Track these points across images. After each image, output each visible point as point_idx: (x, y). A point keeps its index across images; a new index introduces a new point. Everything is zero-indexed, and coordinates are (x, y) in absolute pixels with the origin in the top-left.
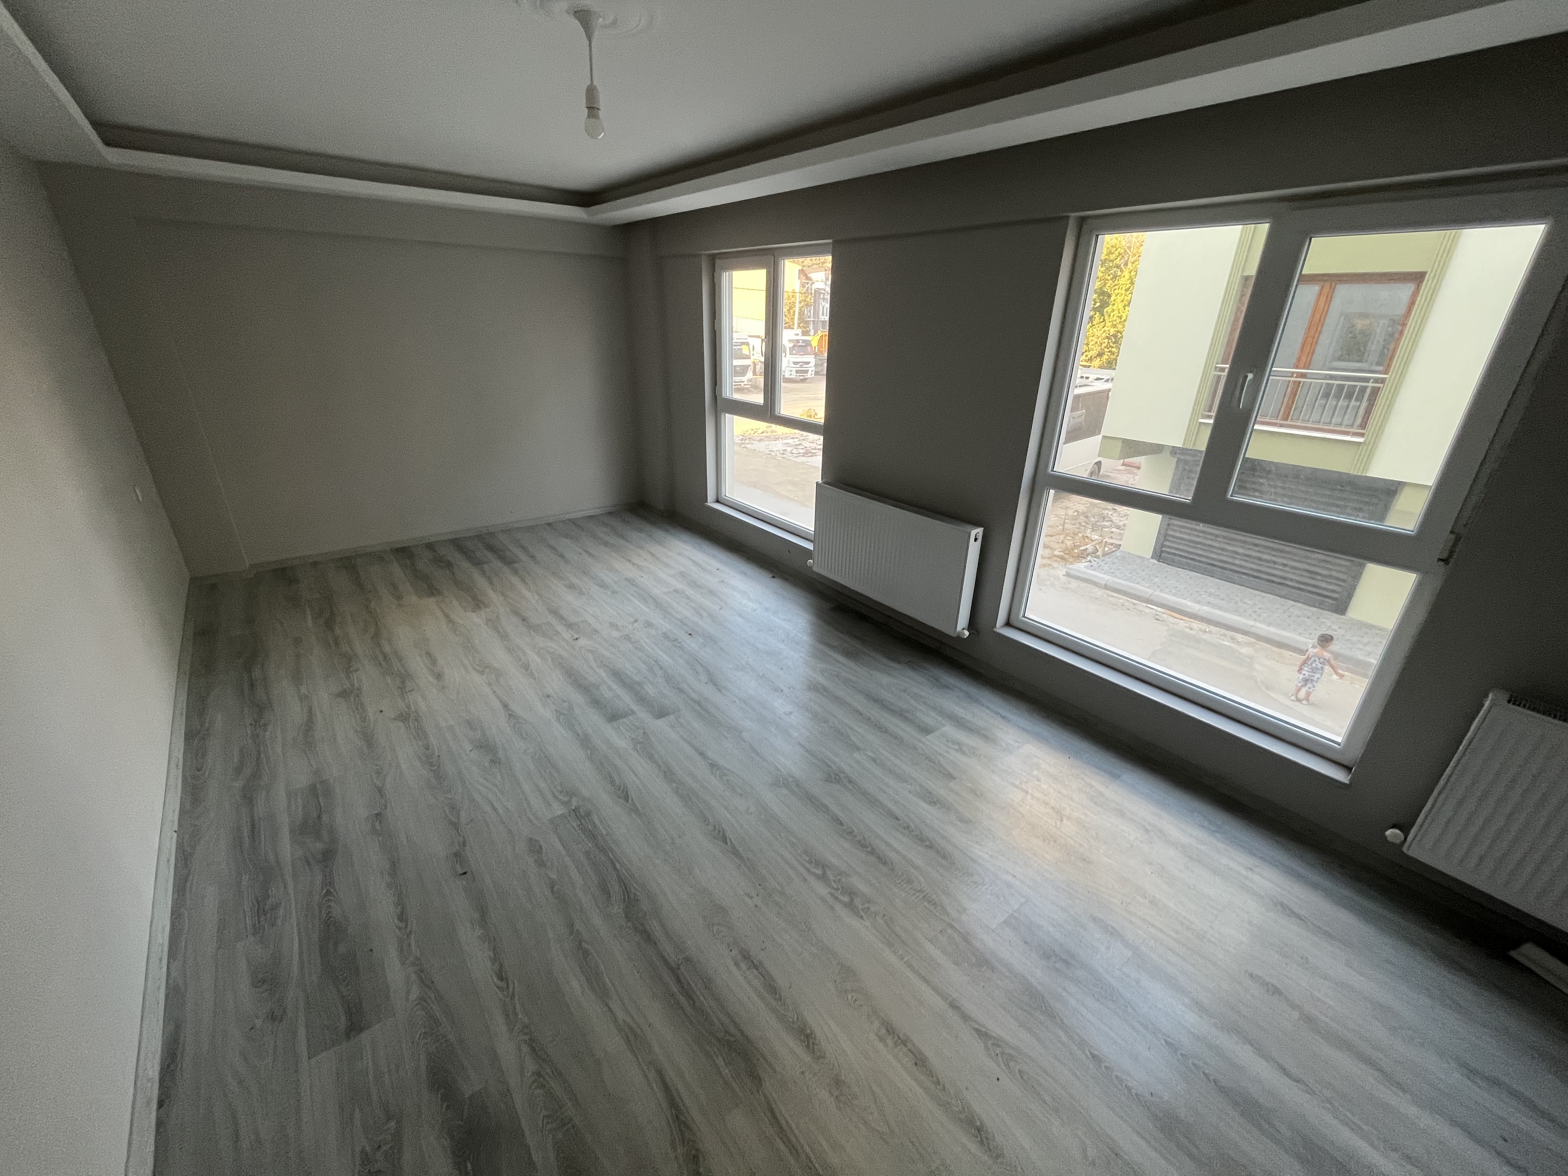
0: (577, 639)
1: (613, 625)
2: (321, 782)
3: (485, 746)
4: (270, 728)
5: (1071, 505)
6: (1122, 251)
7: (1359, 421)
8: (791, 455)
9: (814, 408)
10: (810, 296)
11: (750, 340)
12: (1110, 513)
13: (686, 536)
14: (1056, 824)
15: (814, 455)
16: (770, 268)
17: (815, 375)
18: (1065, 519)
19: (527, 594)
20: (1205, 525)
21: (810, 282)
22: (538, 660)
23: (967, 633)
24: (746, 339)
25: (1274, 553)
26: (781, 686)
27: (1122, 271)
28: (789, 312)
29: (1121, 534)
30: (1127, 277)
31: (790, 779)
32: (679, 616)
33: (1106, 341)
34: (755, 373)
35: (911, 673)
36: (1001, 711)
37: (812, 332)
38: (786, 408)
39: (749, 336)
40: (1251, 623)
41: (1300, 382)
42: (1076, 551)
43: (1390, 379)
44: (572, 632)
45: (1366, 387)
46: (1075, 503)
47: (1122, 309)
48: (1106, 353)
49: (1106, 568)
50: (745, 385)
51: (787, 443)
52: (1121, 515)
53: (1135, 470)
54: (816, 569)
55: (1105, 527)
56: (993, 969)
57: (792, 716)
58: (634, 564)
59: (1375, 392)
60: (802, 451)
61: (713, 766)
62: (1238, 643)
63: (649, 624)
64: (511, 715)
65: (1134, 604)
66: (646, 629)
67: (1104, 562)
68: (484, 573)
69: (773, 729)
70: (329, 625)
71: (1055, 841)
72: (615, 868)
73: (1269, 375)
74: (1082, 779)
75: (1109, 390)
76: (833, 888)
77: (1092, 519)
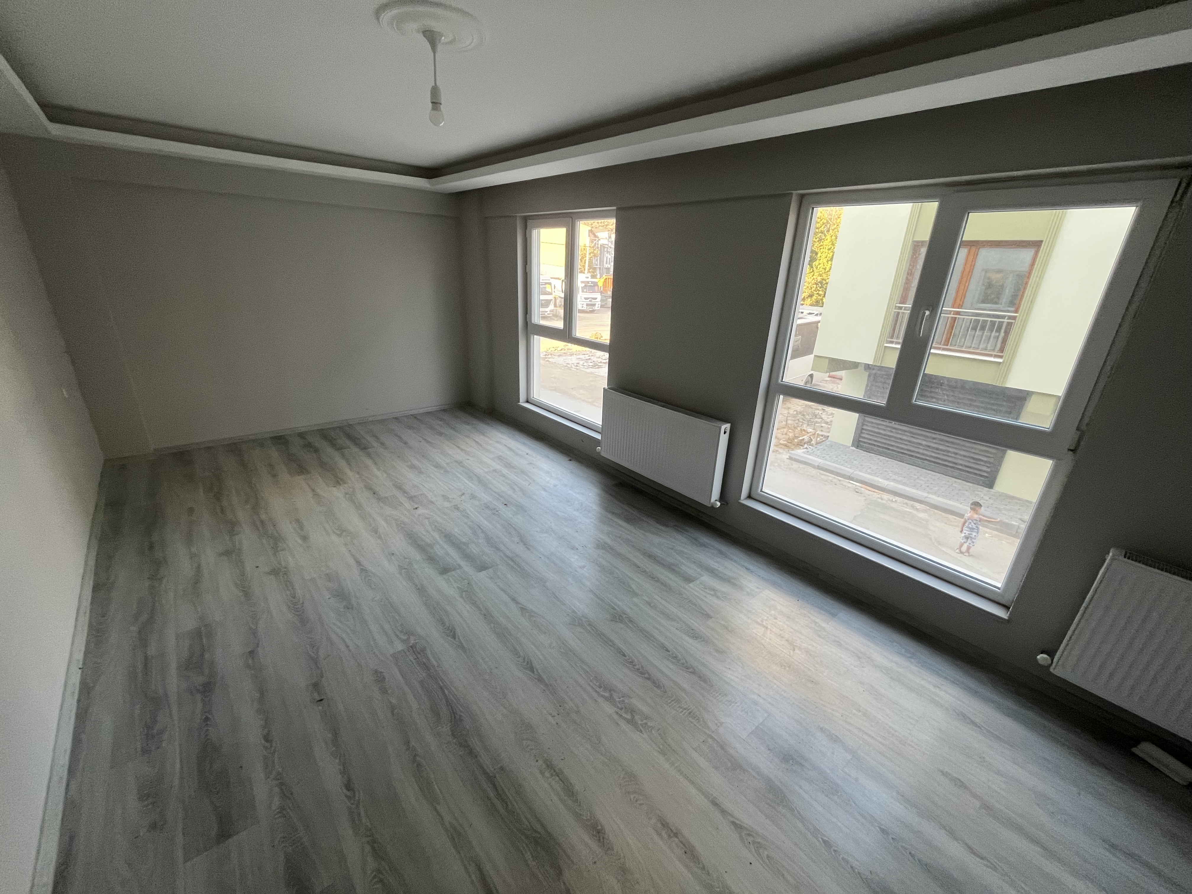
0: (416, 508)
1: (445, 498)
2: (205, 626)
3: (341, 595)
4: (164, 581)
5: (792, 406)
6: (825, 221)
7: (999, 346)
8: (583, 367)
9: (599, 332)
10: (598, 250)
11: (552, 281)
12: (820, 412)
13: (503, 429)
14: (790, 653)
15: (600, 367)
16: (569, 227)
17: (601, 307)
18: (788, 417)
19: (378, 473)
20: (895, 422)
21: (597, 239)
22: (385, 525)
23: (719, 504)
24: (549, 280)
25: (947, 444)
26: (577, 546)
27: (825, 236)
28: (581, 261)
29: (829, 428)
30: (829, 240)
31: (584, 619)
32: (497, 490)
33: (815, 286)
34: (555, 306)
35: (675, 534)
36: (746, 564)
37: (598, 276)
38: (580, 332)
39: (551, 278)
40: (926, 495)
41: (956, 318)
42: (796, 440)
43: (1019, 317)
44: (413, 504)
45: (1003, 322)
46: (795, 405)
47: (826, 263)
48: (815, 295)
49: (818, 453)
50: (548, 314)
51: (580, 358)
52: (829, 414)
53: (838, 381)
54: (603, 454)
55: (817, 422)
56: (744, 771)
57: (585, 569)
58: (462, 450)
59: (1010, 325)
60: (591, 364)
61: (523, 609)
62: (917, 510)
63: (473, 497)
64: (363, 570)
65: (840, 480)
66: (471, 501)
67: (817, 449)
68: (343, 456)
69: (570, 579)
70: (218, 496)
71: (789, 667)
72: (444, 694)
73: (941, 313)
74: (809, 617)
75: (819, 322)
76: (618, 707)
77: (807, 417)
